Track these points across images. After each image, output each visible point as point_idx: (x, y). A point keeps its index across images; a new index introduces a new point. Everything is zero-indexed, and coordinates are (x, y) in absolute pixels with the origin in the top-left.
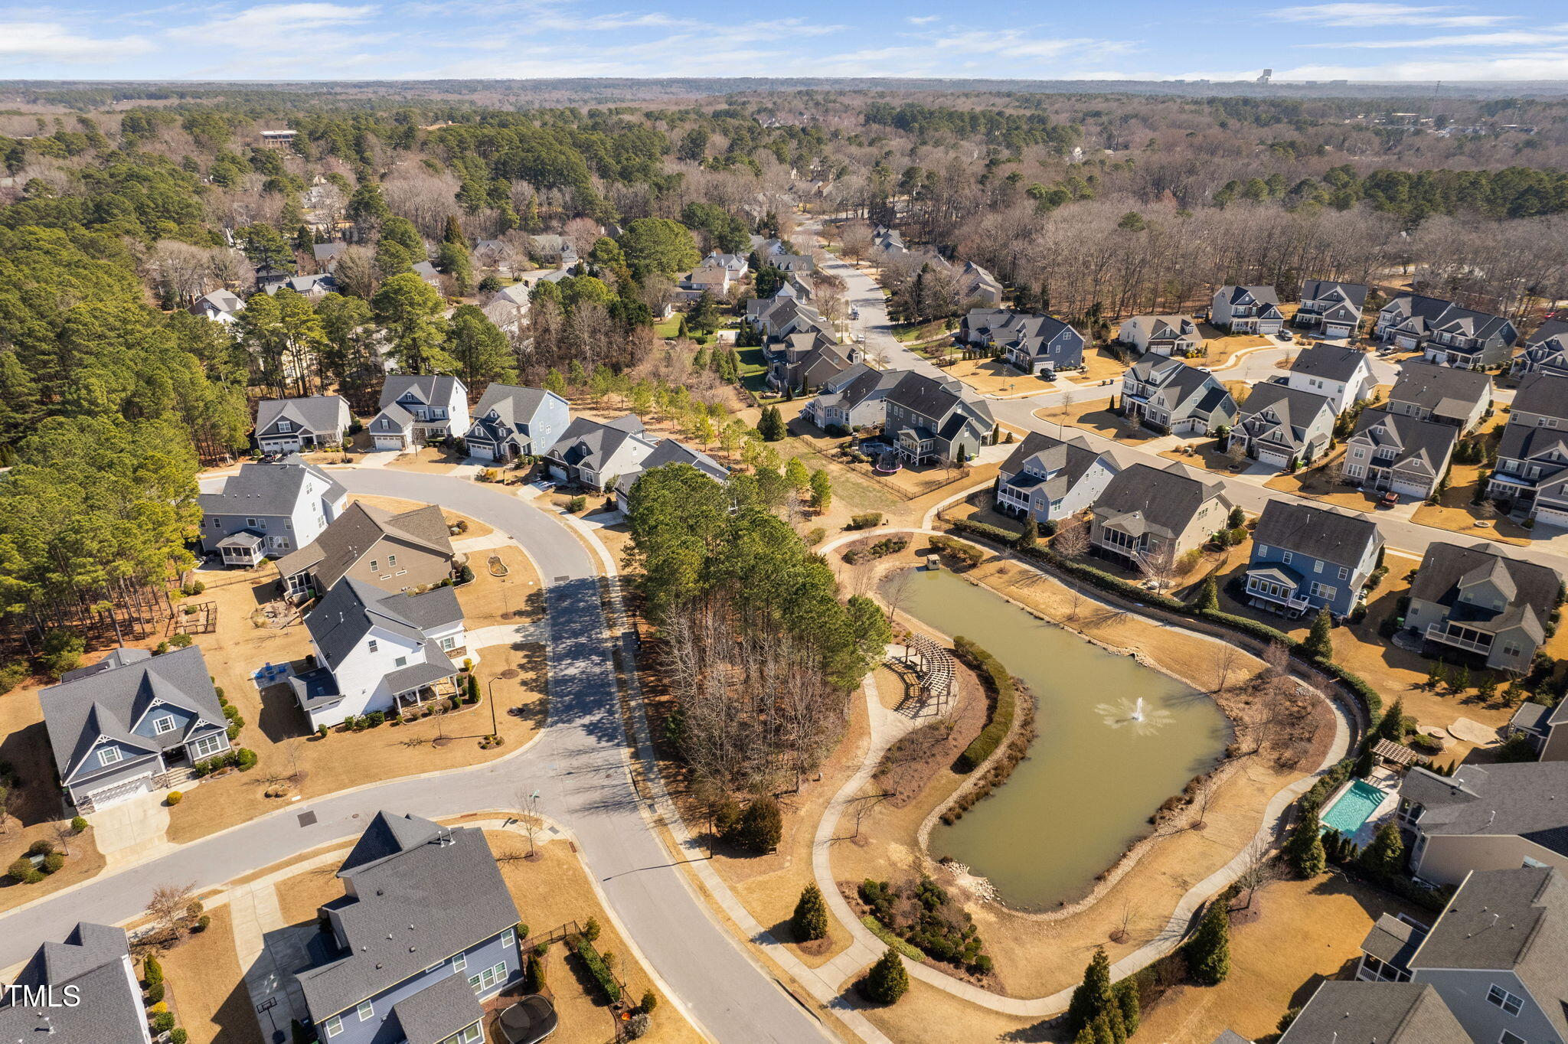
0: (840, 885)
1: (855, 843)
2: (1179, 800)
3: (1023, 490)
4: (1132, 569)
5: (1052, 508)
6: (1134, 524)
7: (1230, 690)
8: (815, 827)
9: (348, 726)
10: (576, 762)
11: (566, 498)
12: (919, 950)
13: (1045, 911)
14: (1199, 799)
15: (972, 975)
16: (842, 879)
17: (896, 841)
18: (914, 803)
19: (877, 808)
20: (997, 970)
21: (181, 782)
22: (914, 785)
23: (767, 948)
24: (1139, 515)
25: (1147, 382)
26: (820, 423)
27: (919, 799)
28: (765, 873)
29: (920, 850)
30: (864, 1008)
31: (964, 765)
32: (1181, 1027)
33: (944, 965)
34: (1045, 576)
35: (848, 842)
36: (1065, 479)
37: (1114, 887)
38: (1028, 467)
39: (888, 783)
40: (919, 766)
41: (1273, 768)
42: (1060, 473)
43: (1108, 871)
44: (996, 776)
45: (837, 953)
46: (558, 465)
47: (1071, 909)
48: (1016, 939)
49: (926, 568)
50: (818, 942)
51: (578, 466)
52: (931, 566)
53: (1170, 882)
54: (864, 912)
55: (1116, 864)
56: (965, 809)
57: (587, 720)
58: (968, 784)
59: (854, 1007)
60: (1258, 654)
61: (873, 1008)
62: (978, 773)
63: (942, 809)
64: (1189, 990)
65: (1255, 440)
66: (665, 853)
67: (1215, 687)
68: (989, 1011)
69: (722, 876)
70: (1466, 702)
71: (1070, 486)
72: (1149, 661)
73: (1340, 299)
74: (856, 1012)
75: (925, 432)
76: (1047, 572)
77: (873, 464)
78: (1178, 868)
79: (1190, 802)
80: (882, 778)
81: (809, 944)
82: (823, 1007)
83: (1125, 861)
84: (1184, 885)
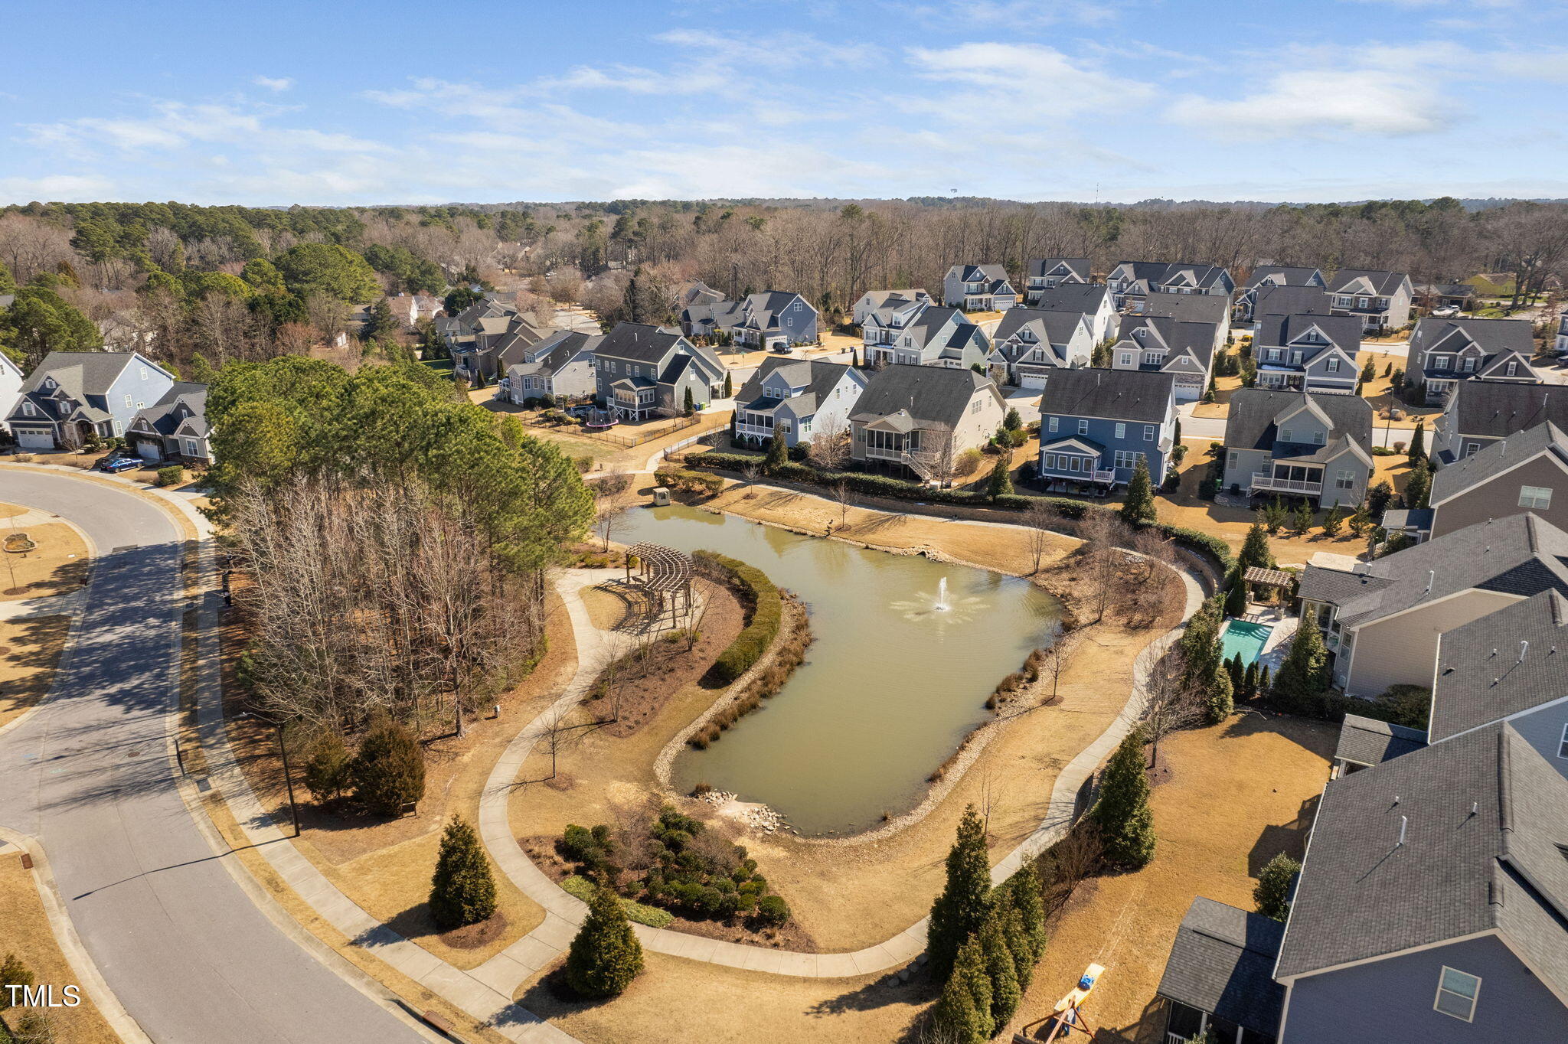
0: (524, 842)
1: (552, 786)
2: (1020, 678)
3: (766, 413)
4: (906, 473)
5: (801, 427)
6: (902, 422)
7: (1047, 571)
8: (486, 774)
10: (74, 743)
11: (153, 474)
12: (661, 911)
13: (862, 831)
14: (1045, 675)
15: (756, 931)
16: (529, 833)
17: (620, 778)
18: (646, 728)
19: (587, 741)
20: (796, 915)
22: (645, 707)
23: (382, 952)
24: (904, 413)
25: (890, 326)
26: (517, 399)
27: (653, 724)
28: (393, 843)
29: (658, 784)
30: (561, 1013)
32: (1109, 936)
33: (706, 925)
34: (801, 494)
35: (541, 787)
36: (813, 395)
37: (958, 785)
38: (767, 390)
39: (603, 708)
40: (651, 683)
41: (1125, 632)
42: (807, 390)
43: (944, 766)
44: (766, 685)
45: (516, 938)
46: (148, 438)
47: (899, 823)
48: (822, 874)
49: (653, 505)
50: (480, 926)
51: (176, 436)
52: (660, 501)
53: (1034, 765)
54: (565, 873)
55: (953, 759)
56: (724, 727)
57: (114, 689)
58: (726, 699)
59: (542, 1017)
60: (1072, 533)
61: (580, 1010)
62: (738, 686)
63: (691, 731)
64: (1104, 882)
65: (1014, 365)
66: (212, 842)
67: (1032, 570)
68: (791, 980)
69: (311, 858)
70: (1315, 539)
71: (819, 402)
72: (943, 556)
73: (1066, 272)
74: (547, 1025)
75: (643, 380)
76: (803, 490)
77: (582, 424)
78: (1040, 748)
79: (1034, 679)
80: (595, 703)
81: (462, 931)
82: (480, 1027)
83: (964, 755)
84: (1056, 764)
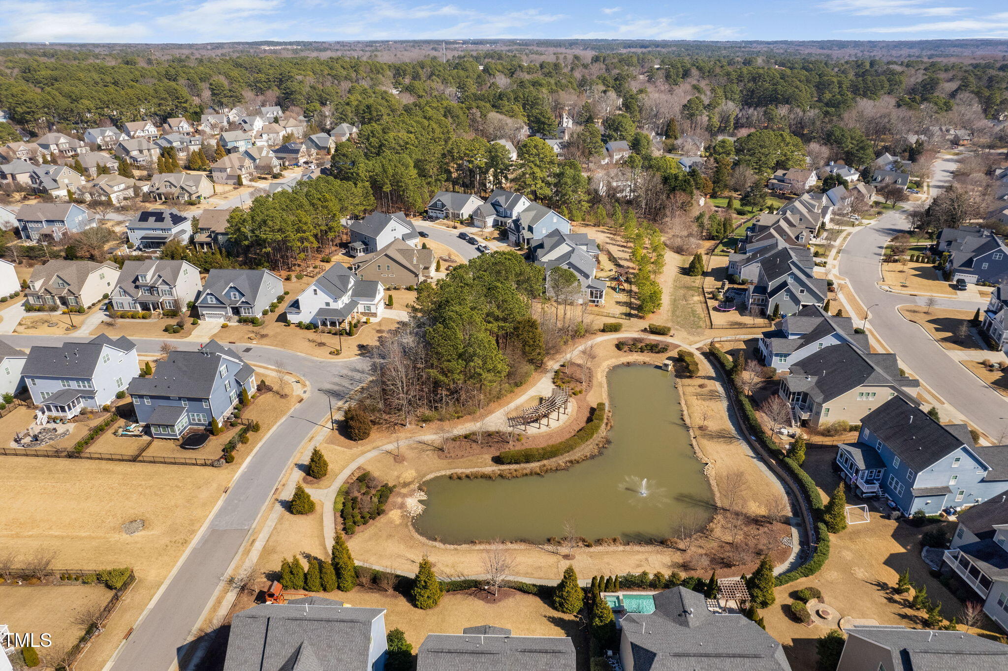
0: (359, 468)
1: (395, 459)
7: (738, 514)
8: (389, 443)
9: (300, 325)
13: (424, 536)
16: (365, 467)
17: (418, 470)
18: (449, 460)
19: (426, 452)
20: (357, 536)
21: (234, 323)
24: (812, 379)
27: (455, 460)
28: (341, 446)
29: (421, 479)
31: (497, 460)
33: (340, 519)
34: (723, 398)
35: (391, 456)
38: (784, 327)
39: (449, 445)
44: (509, 473)
45: (313, 488)
54: (348, 482)
56: (468, 477)
58: (496, 468)
59: (284, 507)
62: (505, 467)
63: (459, 471)
69: (325, 438)
74: (282, 509)
80: (452, 441)
81: (310, 478)
82: (276, 500)
